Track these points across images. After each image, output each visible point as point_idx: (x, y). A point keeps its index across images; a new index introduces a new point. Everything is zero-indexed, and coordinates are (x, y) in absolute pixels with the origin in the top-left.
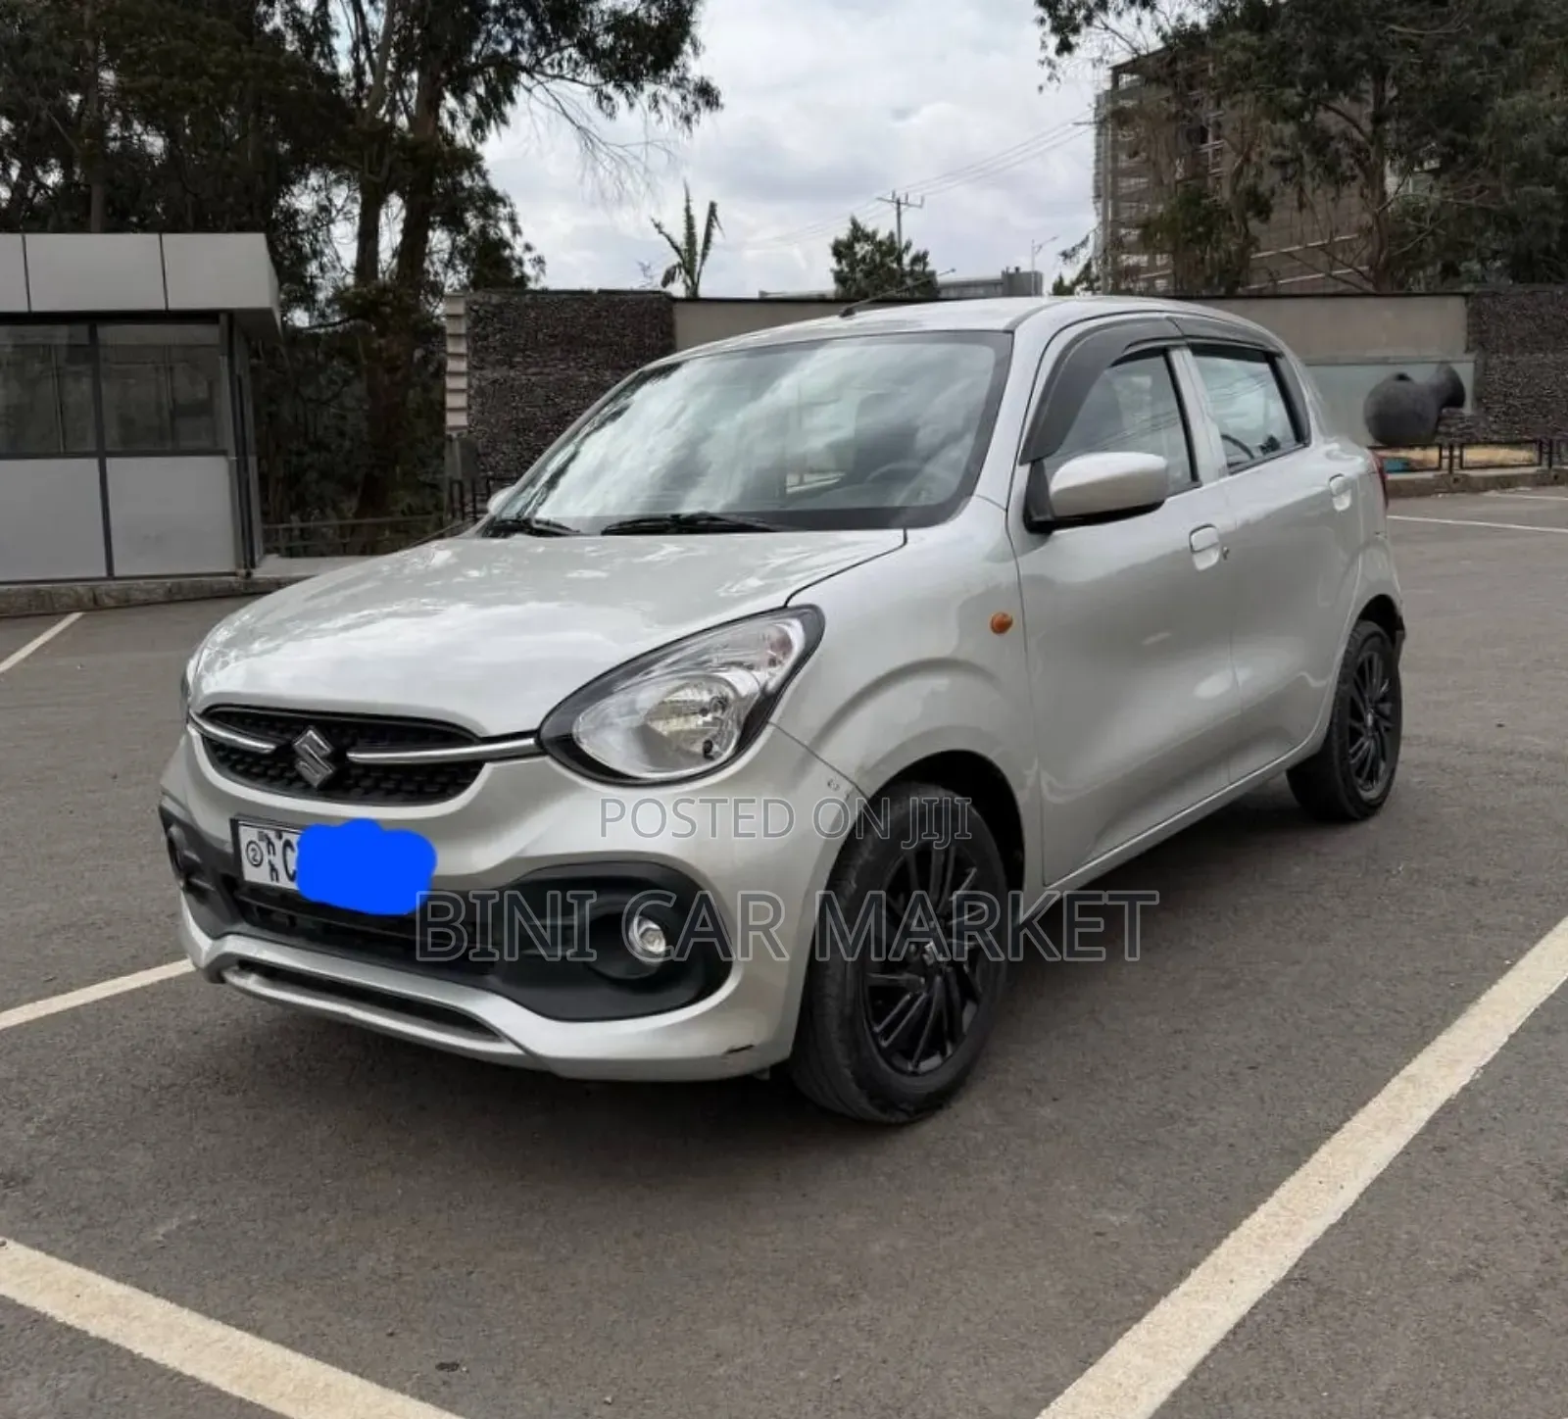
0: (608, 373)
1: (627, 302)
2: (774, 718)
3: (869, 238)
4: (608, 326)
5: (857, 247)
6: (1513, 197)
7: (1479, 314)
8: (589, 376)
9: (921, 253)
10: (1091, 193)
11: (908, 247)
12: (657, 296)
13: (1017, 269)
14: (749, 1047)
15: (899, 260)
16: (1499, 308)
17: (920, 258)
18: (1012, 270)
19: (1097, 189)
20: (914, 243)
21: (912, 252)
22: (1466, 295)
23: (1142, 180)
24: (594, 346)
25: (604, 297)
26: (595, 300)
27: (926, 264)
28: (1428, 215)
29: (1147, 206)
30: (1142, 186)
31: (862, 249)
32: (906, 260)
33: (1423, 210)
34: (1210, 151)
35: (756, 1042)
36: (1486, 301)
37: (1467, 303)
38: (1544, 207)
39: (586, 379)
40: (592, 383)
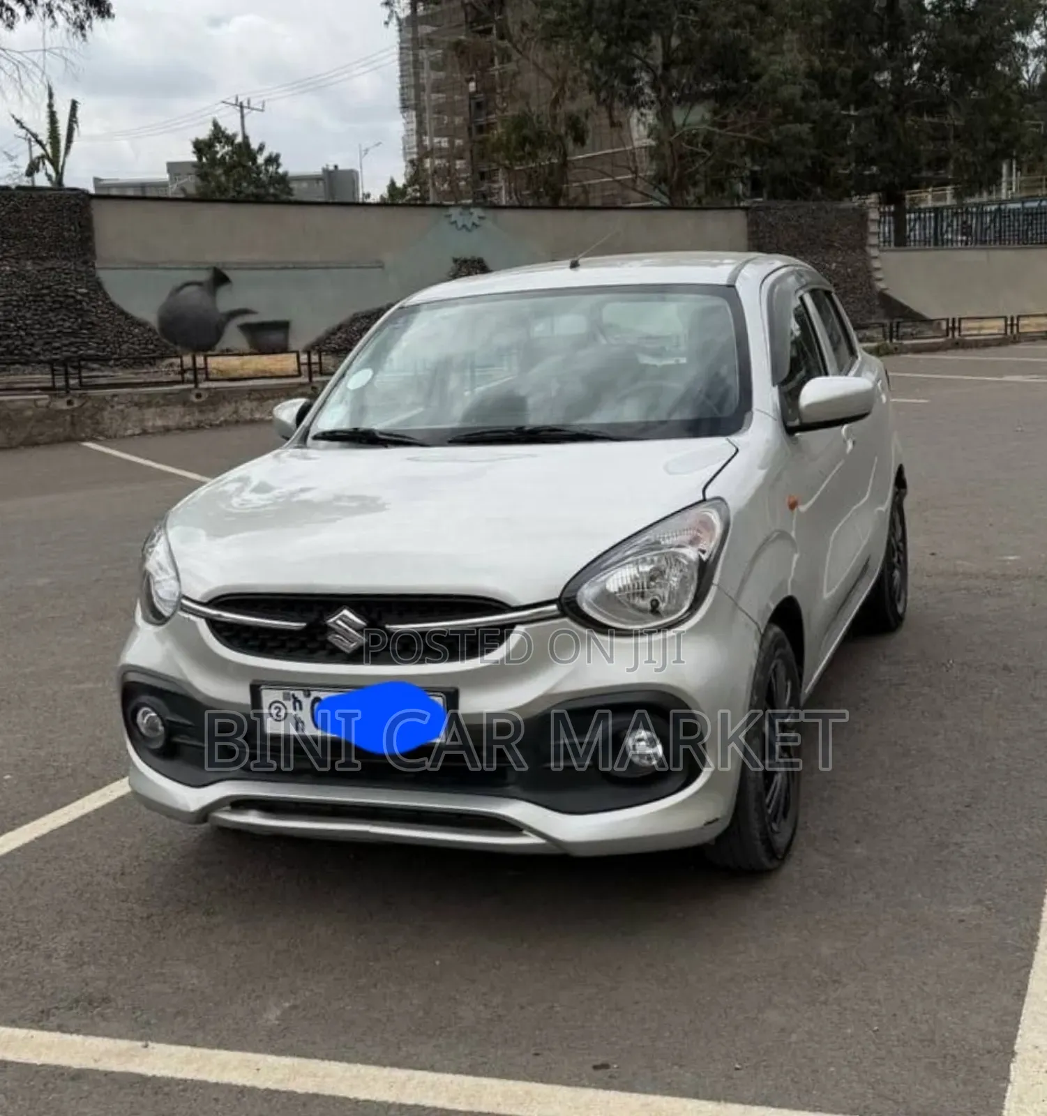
0: (29, 263)
1: (45, 198)
2: (716, 580)
3: (229, 140)
4: (28, 219)
5: (218, 147)
6: (778, 133)
7: (757, 225)
8: (11, 266)
9: (274, 155)
10: (398, 104)
11: (261, 148)
12: (75, 192)
13: (336, 167)
14: (717, 820)
15: (254, 160)
16: (770, 219)
17: (273, 160)
18: (331, 168)
19: (403, 100)
20: (266, 146)
21: (265, 154)
22: (746, 209)
23: (440, 95)
24: (15, 238)
25: (23, 193)
26: (14, 196)
27: (278, 165)
28: (700, 139)
29: (446, 117)
30: (441, 101)
31: (221, 150)
32: (261, 160)
33: (696, 135)
34: (497, 73)
35: (719, 816)
36: (762, 213)
37: (747, 215)
38: (800, 141)
39: (8, 268)
40: (14, 272)
